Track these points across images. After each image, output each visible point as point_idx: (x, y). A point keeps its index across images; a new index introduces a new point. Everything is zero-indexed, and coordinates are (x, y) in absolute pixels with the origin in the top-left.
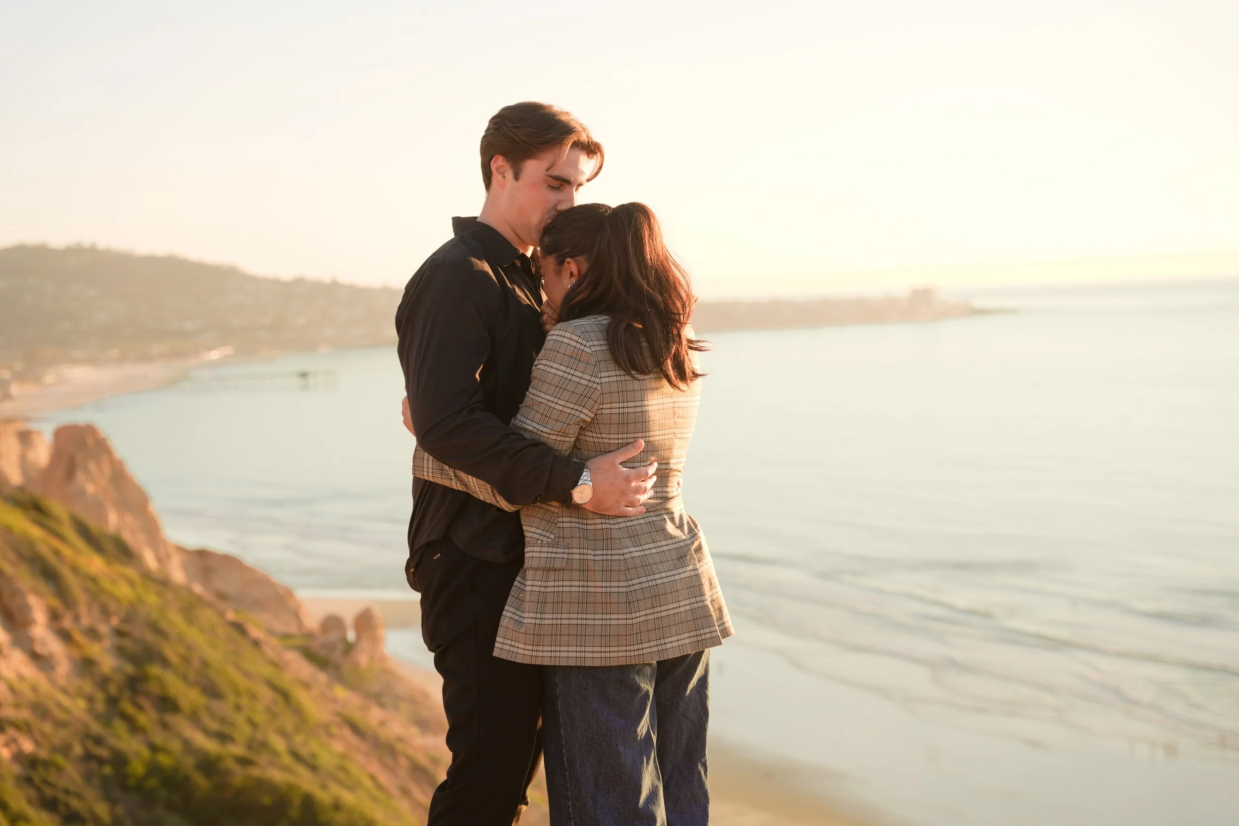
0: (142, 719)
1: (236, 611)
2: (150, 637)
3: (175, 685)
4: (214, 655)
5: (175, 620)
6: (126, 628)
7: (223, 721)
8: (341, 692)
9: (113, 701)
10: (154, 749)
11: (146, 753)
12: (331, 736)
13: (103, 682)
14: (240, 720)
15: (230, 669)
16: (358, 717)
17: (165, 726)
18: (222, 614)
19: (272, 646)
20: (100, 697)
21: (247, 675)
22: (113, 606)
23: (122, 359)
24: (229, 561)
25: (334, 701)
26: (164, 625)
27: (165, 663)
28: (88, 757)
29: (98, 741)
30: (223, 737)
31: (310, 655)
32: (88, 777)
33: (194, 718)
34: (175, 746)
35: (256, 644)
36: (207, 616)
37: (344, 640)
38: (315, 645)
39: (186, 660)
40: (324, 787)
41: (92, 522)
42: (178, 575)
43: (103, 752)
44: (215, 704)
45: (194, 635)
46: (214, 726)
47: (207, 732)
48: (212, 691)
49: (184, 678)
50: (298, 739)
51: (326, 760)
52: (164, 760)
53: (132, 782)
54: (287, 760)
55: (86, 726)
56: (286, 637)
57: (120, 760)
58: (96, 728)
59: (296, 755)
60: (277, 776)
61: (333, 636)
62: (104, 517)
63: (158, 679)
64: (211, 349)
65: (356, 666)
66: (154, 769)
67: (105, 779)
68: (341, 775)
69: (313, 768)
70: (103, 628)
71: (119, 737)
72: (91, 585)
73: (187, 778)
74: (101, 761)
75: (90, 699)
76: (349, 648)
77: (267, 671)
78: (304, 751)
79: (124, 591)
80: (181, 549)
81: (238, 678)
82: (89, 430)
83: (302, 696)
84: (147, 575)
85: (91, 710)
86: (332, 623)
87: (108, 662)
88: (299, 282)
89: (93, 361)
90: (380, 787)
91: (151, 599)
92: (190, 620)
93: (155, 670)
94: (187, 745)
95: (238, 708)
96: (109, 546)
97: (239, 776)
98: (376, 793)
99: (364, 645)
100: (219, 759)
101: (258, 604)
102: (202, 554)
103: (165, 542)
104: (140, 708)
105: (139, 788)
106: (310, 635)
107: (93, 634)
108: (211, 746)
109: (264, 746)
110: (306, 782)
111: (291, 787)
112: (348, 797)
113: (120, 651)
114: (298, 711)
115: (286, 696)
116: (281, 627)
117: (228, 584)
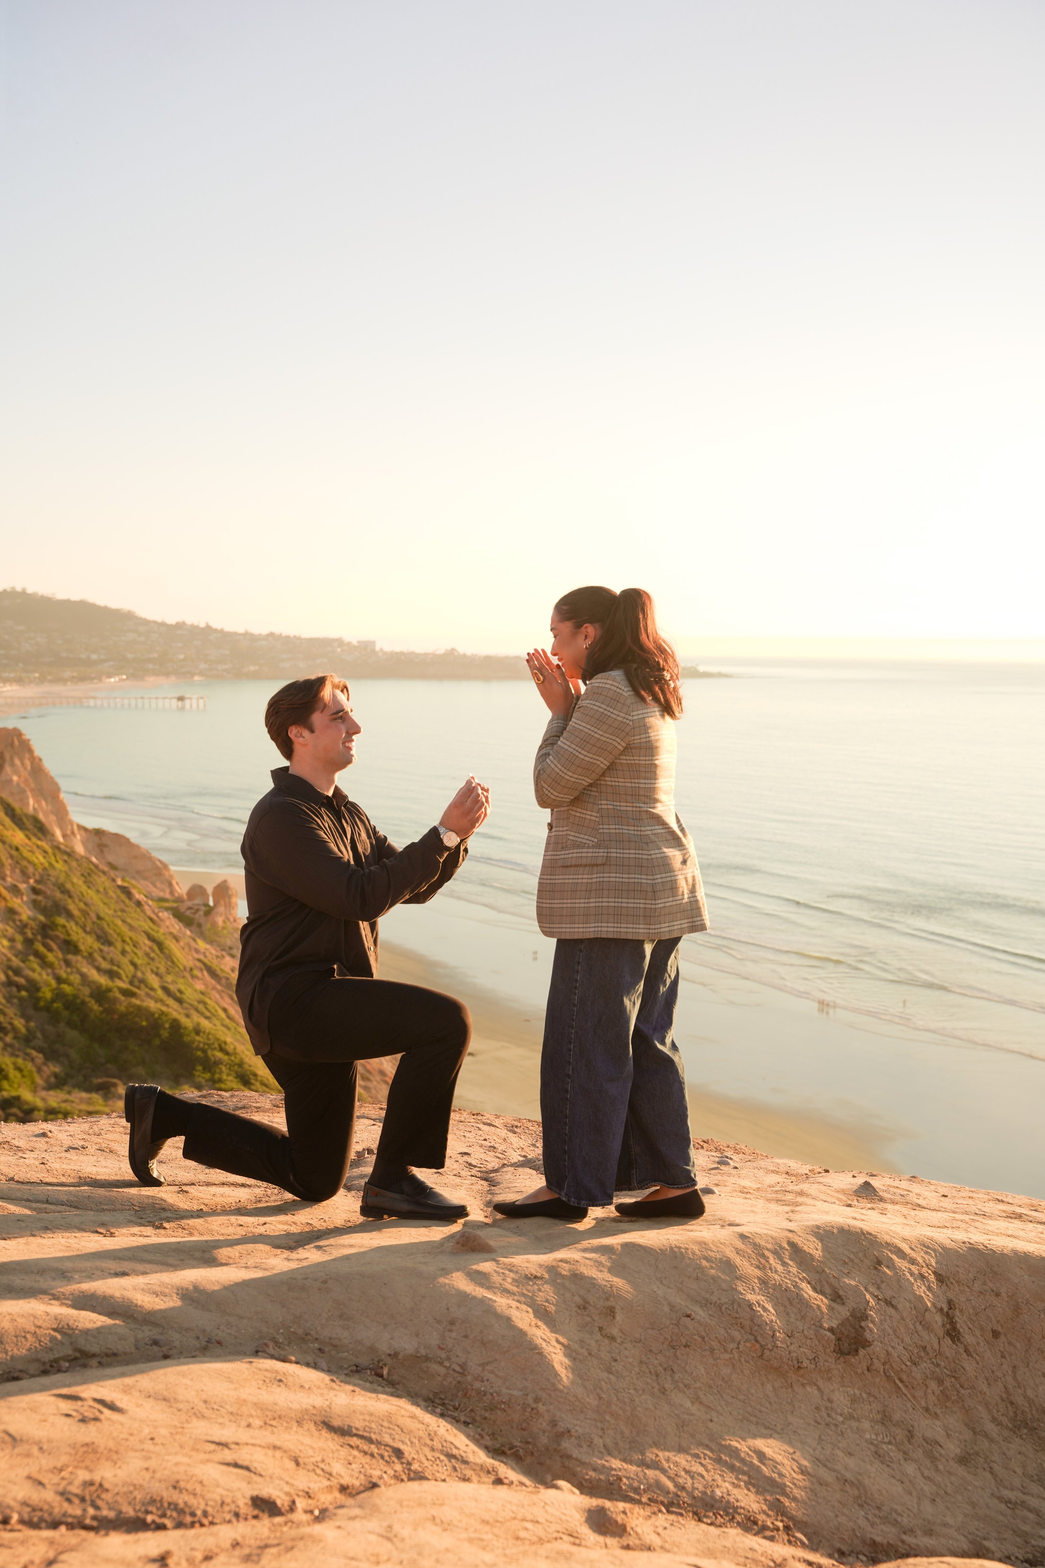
0: (50, 957)
1: (123, 880)
2: (58, 895)
3: (76, 933)
4: (106, 912)
5: (77, 882)
6: (39, 887)
7: (112, 962)
8: (202, 945)
9: (28, 942)
10: (59, 980)
11: (53, 983)
12: (193, 977)
13: (22, 928)
14: (125, 961)
15: (119, 922)
16: (214, 963)
17: (68, 963)
18: (114, 880)
19: (150, 907)
20: (19, 938)
21: (131, 928)
22: (31, 870)
23: (42, 680)
24: (119, 839)
25: (197, 951)
26: (69, 886)
27: (69, 915)
28: (10, 983)
29: (17, 972)
30: (112, 974)
31: (178, 915)
32: (9, 999)
33: (90, 958)
34: (75, 978)
35: (139, 904)
36: (101, 881)
37: (207, 905)
38: (183, 908)
39: (85, 913)
40: (187, 1016)
41: (16, 806)
42: (80, 849)
43: (21, 981)
44: (105, 948)
45: (91, 895)
46: (105, 965)
47: (99, 969)
48: (104, 939)
49: (84, 928)
50: (169, 978)
51: (190, 995)
52: (66, 988)
53: (42, 1004)
54: (160, 993)
55: (9, 960)
56: (161, 900)
57: (33, 987)
58: (16, 962)
59: (165, 989)
60: (152, 1005)
61: (198, 901)
62: (24, 801)
63: (64, 926)
64: (109, 677)
65: (214, 925)
66: (59, 995)
67: (21, 999)
68: (201, 1007)
69: (180, 1001)
70: (23, 887)
71: (34, 970)
72: (14, 853)
73: (83, 1003)
74: (19, 987)
75: (12, 940)
76: (209, 911)
77: (146, 925)
78: (172, 988)
79: (39, 858)
80: (81, 828)
81: (125, 929)
82: (17, 733)
83: (172, 946)
84: (57, 848)
85: (11, 948)
86: (197, 891)
87: (26, 913)
88: (180, 626)
89: (19, 681)
90: (229, 1017)
91: (60, 866)
92: (89, 883)
93: (61, 920)
94: (83, 976)
95: (124, 953)
96: (28, 824)
97: (123, 1004)
98: (227, 1021)
99: (221, 909)
100: (109, 990)
101: (140, 874)
102: (99, 833)
103: (71, 823)
104: (50, 950)
105: (47, 1009)
106: (179, 900)
107: (15, 890)
108: (103, 980)
109: (143, 981)
110: (174, 1011)
111: (163, 1013)
112: (205, 1024)
113: (35, 904)
114: (169, 957)
115: (160, 945)
116: (157, 893)
117: (117, 857)
